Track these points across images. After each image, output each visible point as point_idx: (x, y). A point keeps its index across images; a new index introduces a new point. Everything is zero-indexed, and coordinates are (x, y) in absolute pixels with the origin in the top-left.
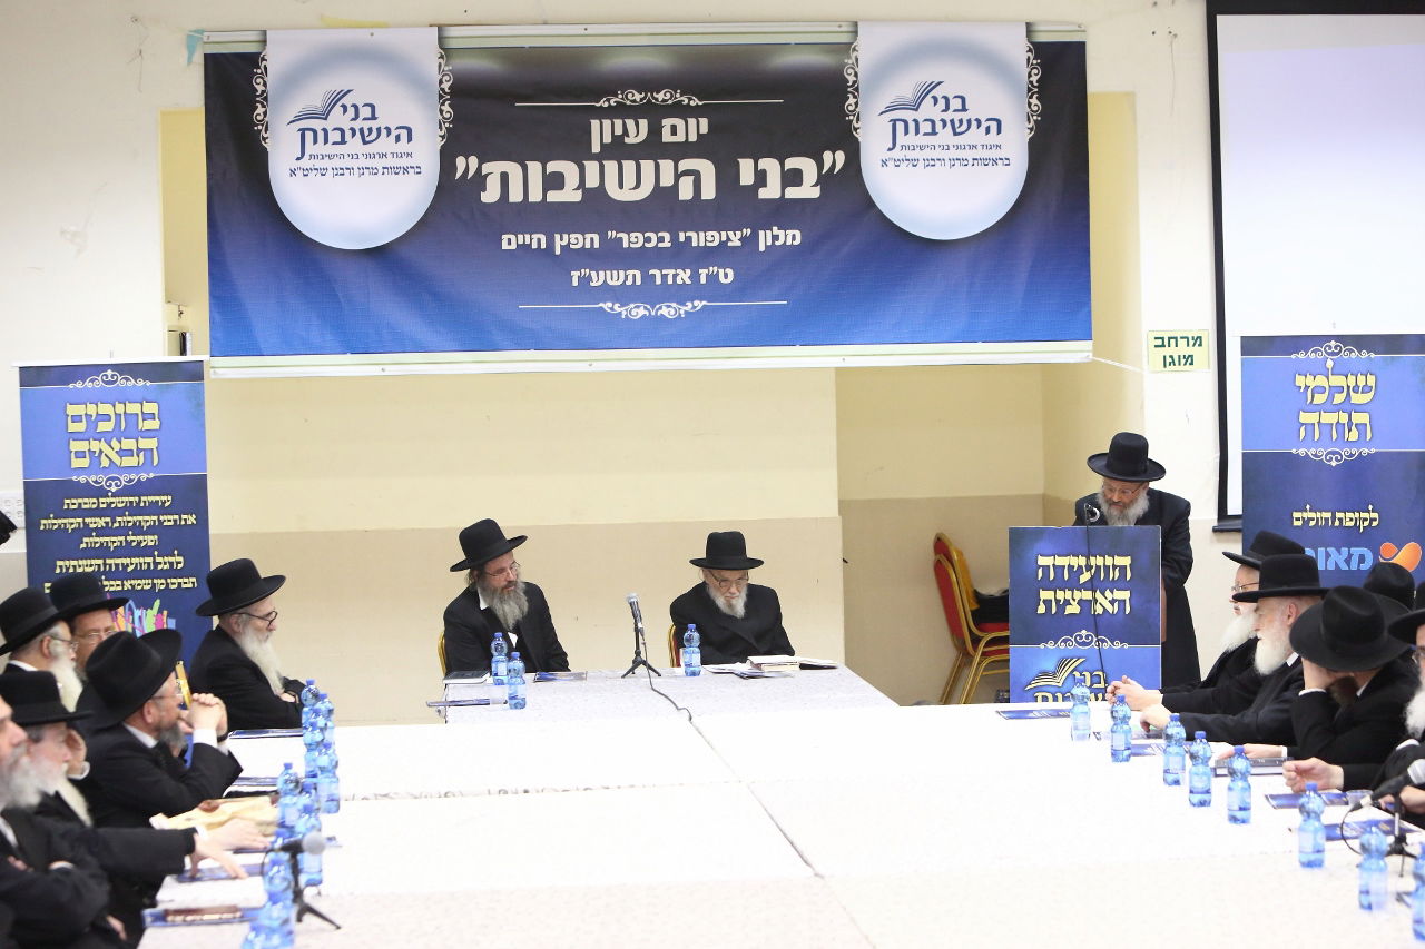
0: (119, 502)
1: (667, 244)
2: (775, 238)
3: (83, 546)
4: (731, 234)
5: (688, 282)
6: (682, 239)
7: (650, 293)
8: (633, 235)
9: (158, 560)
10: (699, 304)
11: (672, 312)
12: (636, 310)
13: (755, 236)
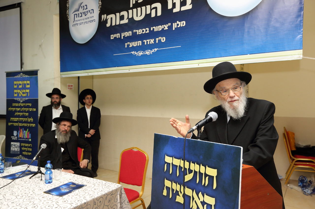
0: (22, 105)
1: (148, 32)
2: (178, 25)
3: (15, 115)
4: (165, 25)
5: (153, 43)
6: (152, 29)
7: (143, 48)
8: (139, 30)
9: (28, 119)
10: (156, 49)
11: (149, 53)
12: (140, 53)
13: (172, 25)
